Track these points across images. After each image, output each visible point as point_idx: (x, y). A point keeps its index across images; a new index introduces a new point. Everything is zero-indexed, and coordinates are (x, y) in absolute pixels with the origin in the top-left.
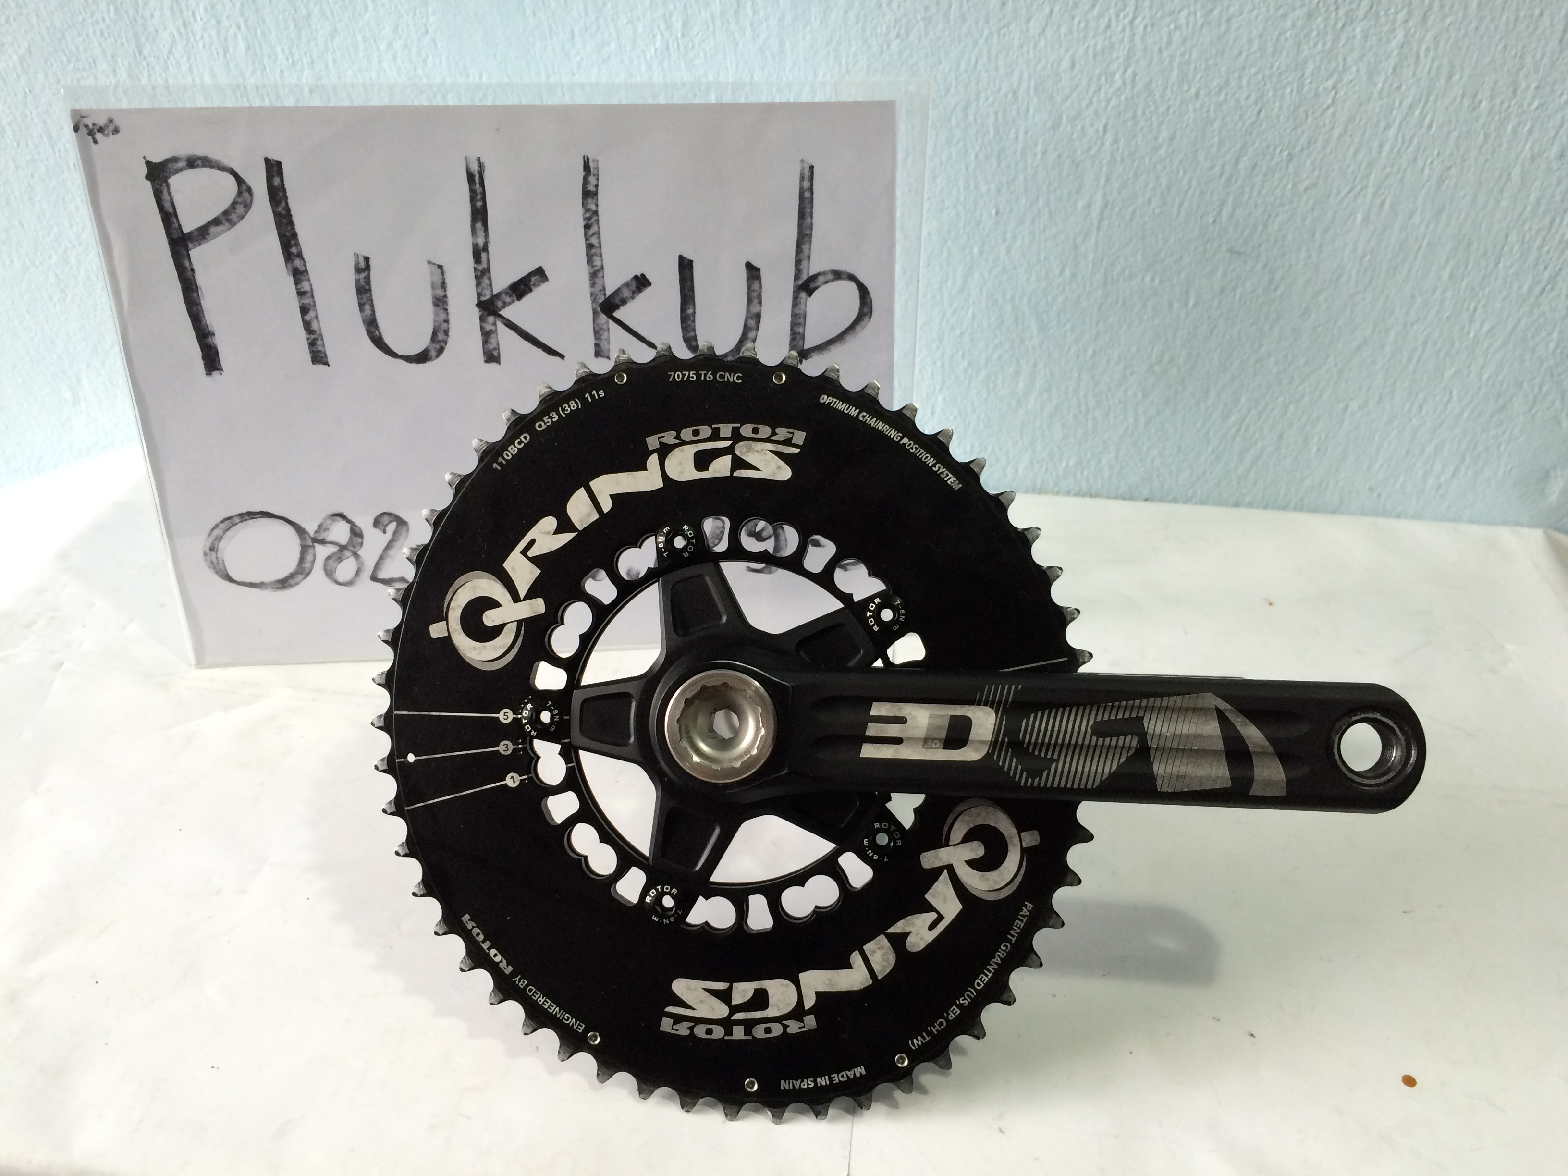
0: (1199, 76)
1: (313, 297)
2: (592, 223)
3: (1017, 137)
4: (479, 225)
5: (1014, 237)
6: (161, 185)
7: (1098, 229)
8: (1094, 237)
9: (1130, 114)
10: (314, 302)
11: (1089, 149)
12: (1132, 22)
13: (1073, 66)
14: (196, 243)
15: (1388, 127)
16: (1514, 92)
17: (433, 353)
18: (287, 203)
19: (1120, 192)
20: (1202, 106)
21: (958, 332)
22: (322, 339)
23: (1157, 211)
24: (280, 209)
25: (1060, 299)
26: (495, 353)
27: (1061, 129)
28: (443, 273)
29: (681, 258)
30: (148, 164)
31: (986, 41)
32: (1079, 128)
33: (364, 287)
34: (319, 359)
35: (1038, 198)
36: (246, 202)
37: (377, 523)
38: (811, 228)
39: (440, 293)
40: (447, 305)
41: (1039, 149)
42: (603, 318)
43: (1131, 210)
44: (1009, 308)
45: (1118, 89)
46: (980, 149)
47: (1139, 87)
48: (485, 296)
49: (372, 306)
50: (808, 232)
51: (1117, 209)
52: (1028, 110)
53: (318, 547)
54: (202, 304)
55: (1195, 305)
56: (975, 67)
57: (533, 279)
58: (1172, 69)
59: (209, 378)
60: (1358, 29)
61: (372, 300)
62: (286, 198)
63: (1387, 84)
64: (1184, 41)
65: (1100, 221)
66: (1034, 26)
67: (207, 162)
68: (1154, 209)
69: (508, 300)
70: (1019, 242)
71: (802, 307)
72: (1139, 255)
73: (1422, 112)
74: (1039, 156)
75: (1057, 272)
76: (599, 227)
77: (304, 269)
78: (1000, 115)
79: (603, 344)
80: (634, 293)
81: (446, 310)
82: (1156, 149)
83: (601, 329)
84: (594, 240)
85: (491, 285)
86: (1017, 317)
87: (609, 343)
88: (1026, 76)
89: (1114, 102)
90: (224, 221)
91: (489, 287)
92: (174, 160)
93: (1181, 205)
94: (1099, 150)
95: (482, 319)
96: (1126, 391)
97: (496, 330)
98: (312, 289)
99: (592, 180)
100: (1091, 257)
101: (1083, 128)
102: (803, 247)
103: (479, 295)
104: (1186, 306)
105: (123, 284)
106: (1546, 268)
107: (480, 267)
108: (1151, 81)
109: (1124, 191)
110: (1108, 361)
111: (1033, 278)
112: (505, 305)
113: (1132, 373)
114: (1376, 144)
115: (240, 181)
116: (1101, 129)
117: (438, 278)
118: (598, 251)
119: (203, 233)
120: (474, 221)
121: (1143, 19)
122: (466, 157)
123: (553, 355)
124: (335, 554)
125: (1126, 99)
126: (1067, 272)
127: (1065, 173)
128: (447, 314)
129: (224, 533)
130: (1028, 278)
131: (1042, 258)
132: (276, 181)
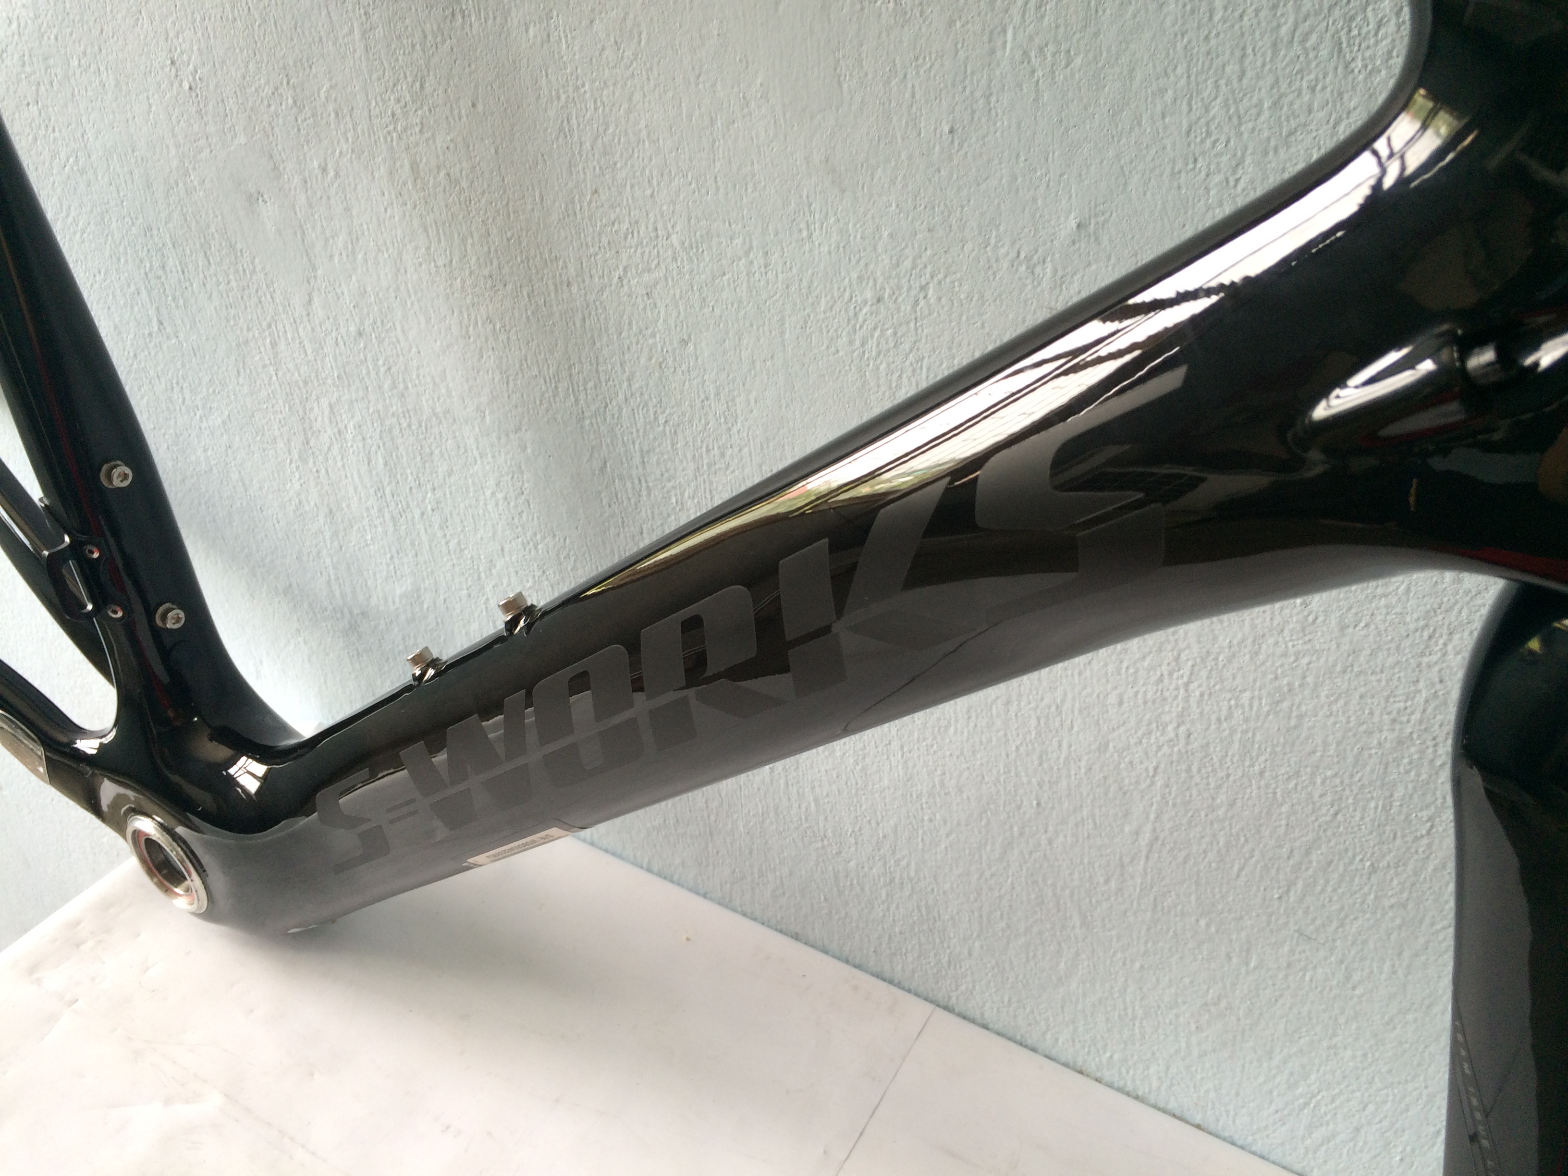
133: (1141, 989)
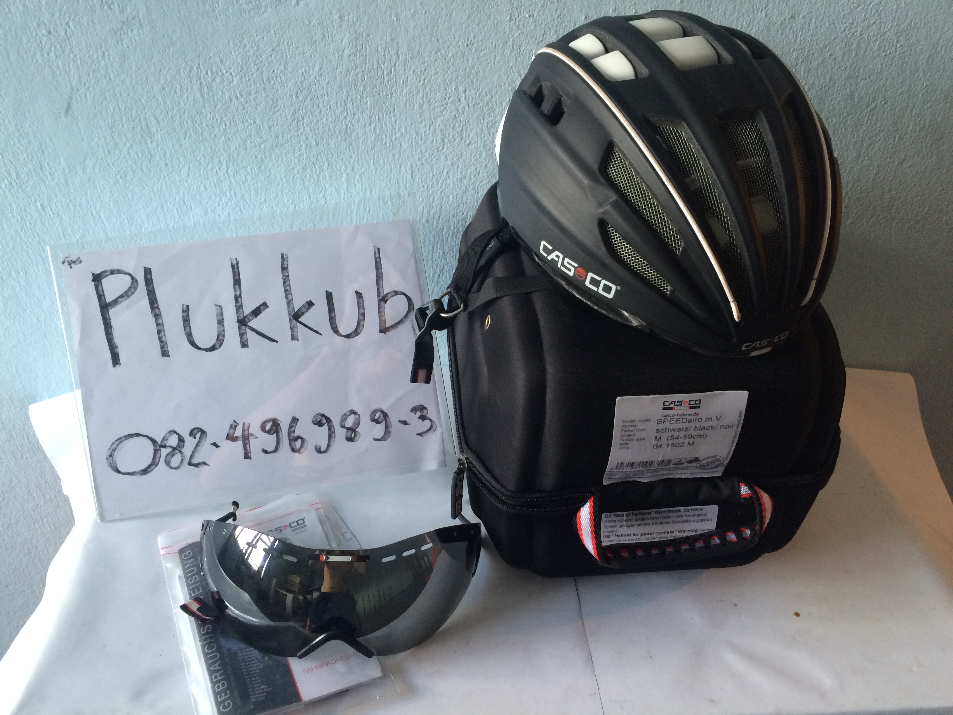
0: (263, 194)
12: (227, 171)
13: (206, 189)
15: (352, 212)
16: (400, 197)
20: (269, 204)
31: (163, 179)
47: (239, 197)
52: (191, 208)
58: (251, 191)
60: (326, 174)
63: (346, 195)
64: (253, 179)
66: (184, 172)
73: (364, 206)
78: (179, 210)
106: (437, 267)
108: (243, 195)
114: (349, 219)
121: (232, 170)
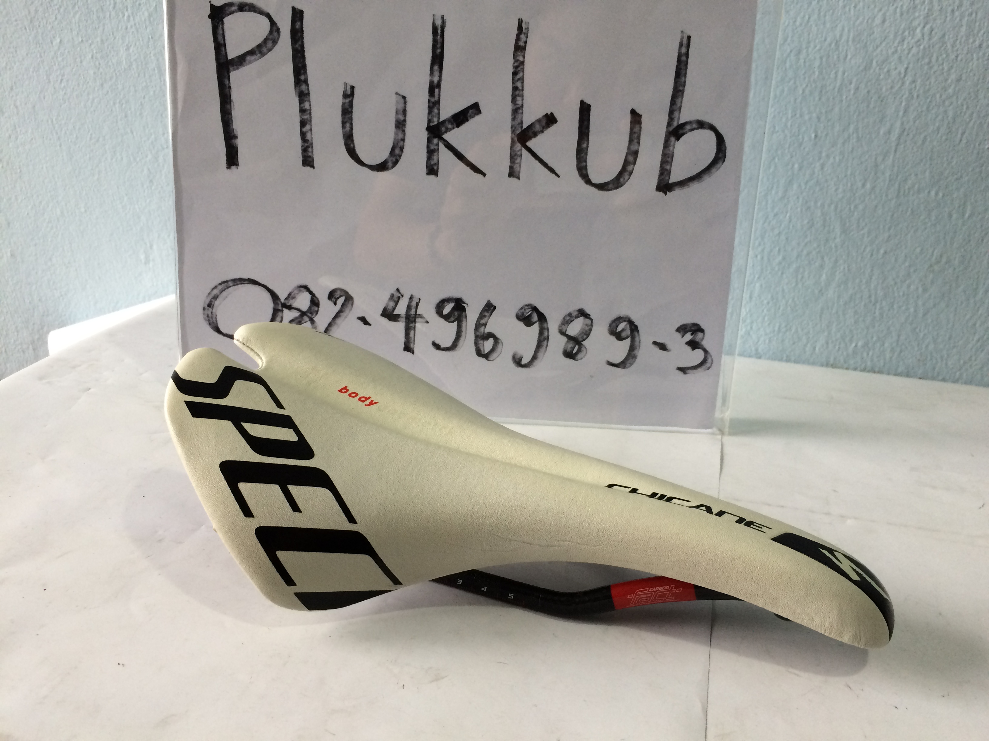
1: (310, 114)
2: (519, 71)
3: (836, 77)
4: (436, 67)
5: (828, 156)
6: (218, 23)
7: (895, 151)
8: (891, 157)
9: (926, 60)
10: (311, 117)
11: (892, 88)
14: (235, 67)
17: (390, 164)
18: (303, 42)
19: (914, 122)
21: (776, 231)
22: (312, 147)
23: (944, 138)
24: (297, 46)
25: (861, 207)
26: (435, 168)
27: (872, 71)
28: (405, 103)
29: (582, 103)
30: (212, 7)
32: (885, 70)
33: (347, 109)
34: (307, 163)
35: (849, 124)
36: (275, 39)
37: (332, 296)
38: (684, 86)
39: (401, 117)
40: (405, 128)
41: (853, 86)
42: (518, 146)
43: (922, 136)
44: (819, 213)
45: (918, 41)
46: (807, 86)
48: (434, 122)
49: (351, 124)
50: (681, 88)
51: (911, 136)
52: (846, 56)
53: (286, 311)
54: (233, 114)
55: (970, 216)
56: (808, 22)
57: (470, 111)
58: (961, 26)
59: (228, 171)
61: (352, 120)
62: (302, 37)
65: (898, 145)
67: (252, 8)
68: (941, 137)
69: (450, 126)
70: (831, 160)
71: (671, 148)
72: (927, 174)
74: (852, 92)
75: (860, 184)
76: (523, 75)
77: (307, 92)
78: (824, 59)
79: (516, 166)
80: (543, 127)
81: (404, 131)
82: (945, 89)
83: (516, 155)
84: (519, 84)
85: (439, 114)
86: (825, 220)
87: (520, 166)
88: (846, 30)
89: (914, 50)
90: (257, 52)
91: (437, 116)
92: (231, 4)
93: (963, 134)
94: (900, 87)
95: (429, 141)
96: (909, 286)
97: (438, 149)
98: (311, 108)
99: (523, 37)
100: (887, 175)
101: (888, 71)
102: (677, 100)
103: (429, 121)
104: (963, 215)
105: (180, 95)
107: (432, 100)
108: (944, 35)
109: (917, 122)
110: (896, 260)
111: (840, 190)
112: (447, 130)
113: (915, 271)
115: (273, 23)
116: (903, 71)
117: (401, 106)
118: (521, 93)
119: (241, 60)
120: (433, 64)
122: (434, 15)
123: (477, 173)
124: (297, 318)
125: (924, 47)
126: (868, 186)
127: (871, 106)
128: (404, 134)
129: (221, 293)
130: (836, 190)
131: (849, 173)
132: (298, 25)
133: (883, 273)
